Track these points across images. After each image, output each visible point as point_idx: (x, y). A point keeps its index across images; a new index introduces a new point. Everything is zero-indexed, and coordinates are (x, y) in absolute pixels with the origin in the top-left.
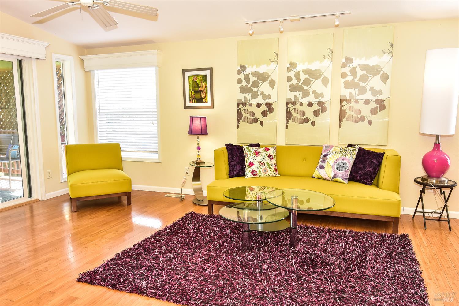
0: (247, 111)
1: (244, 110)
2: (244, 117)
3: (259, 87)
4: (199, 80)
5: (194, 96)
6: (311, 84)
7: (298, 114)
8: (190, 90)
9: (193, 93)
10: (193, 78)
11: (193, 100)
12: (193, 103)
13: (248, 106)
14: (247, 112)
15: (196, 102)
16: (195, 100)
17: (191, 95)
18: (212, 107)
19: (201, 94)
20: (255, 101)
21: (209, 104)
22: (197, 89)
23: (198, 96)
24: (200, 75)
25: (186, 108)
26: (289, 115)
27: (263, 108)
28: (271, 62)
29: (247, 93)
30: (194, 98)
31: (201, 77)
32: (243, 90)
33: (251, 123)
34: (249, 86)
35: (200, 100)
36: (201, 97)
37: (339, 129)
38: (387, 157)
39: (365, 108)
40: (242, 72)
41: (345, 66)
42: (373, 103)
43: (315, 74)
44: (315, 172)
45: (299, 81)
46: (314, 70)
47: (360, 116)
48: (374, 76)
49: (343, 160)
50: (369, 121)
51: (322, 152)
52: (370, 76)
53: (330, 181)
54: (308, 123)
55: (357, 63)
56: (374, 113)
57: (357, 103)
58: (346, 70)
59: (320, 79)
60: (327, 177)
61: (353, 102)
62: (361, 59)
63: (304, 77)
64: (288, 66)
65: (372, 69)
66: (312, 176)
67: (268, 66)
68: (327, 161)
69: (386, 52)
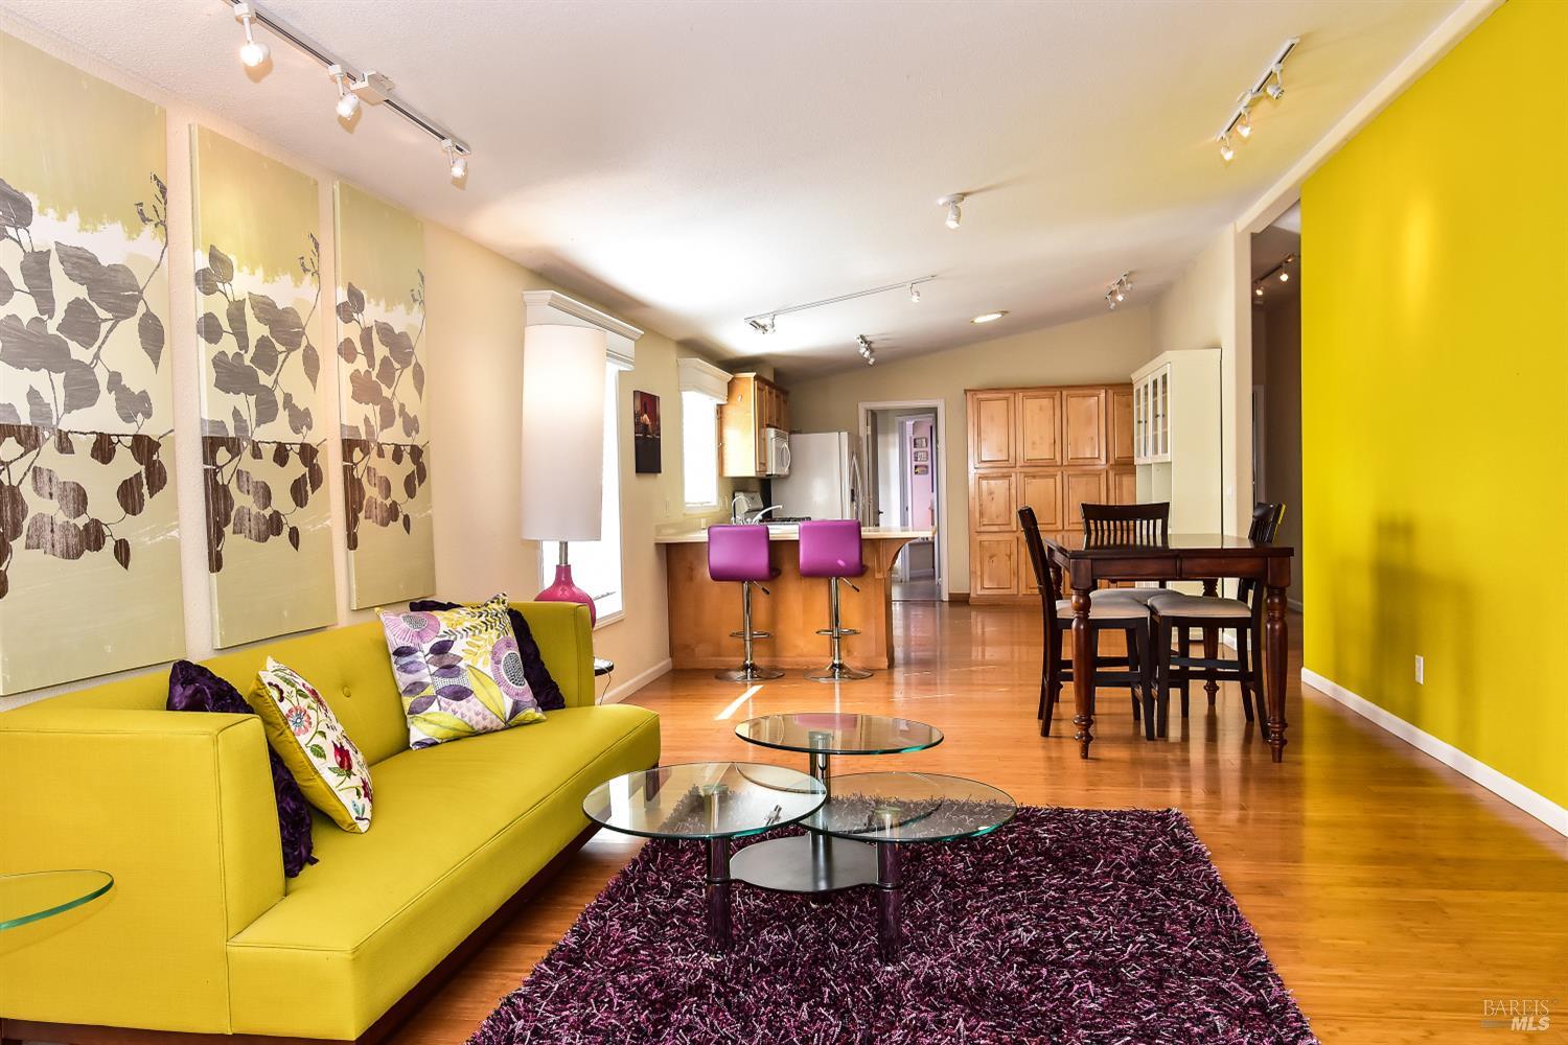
0: (46, 479)
1: (30, 474)
2: (34, 519)
3: (98, 343)
6: (280, 363)
7: (251, 496)
13: (49, 446)
14: (46, 490)
20: (87, 421)
26: (217, 496)
27: (126, 465)
28: (144, 221)
29: (44, 371)
33: (70, 554)
34: (52, 327)
37: (347, 553)
38: (575, 612)
39: (398, 474)
40: (11, 231)
41: (348, 319)
42: (406, 458)
43: (285, 327)
44: (431, 722)
45: (244, 344)
46: (280, 307)
47: (388, 502)
48: (403, 368)
49: (508, 645)
50: (406, 518)
51: (401, 643)
52: (397, 365)
53: (503, 730)
54: (279, 534)
55: (372, 314)
56: (411, 491)
57: (381, 454)
58: (353, 332)
59: (300, 351)
60: (492, 721)
61: (374, 453)
62: (378, 305)
63: (256, 330)
64: (203, 262)
65: (399, 345)
66: (417, 743)
67: (130, 238)
68: (461, 665)
69: (416, 299)
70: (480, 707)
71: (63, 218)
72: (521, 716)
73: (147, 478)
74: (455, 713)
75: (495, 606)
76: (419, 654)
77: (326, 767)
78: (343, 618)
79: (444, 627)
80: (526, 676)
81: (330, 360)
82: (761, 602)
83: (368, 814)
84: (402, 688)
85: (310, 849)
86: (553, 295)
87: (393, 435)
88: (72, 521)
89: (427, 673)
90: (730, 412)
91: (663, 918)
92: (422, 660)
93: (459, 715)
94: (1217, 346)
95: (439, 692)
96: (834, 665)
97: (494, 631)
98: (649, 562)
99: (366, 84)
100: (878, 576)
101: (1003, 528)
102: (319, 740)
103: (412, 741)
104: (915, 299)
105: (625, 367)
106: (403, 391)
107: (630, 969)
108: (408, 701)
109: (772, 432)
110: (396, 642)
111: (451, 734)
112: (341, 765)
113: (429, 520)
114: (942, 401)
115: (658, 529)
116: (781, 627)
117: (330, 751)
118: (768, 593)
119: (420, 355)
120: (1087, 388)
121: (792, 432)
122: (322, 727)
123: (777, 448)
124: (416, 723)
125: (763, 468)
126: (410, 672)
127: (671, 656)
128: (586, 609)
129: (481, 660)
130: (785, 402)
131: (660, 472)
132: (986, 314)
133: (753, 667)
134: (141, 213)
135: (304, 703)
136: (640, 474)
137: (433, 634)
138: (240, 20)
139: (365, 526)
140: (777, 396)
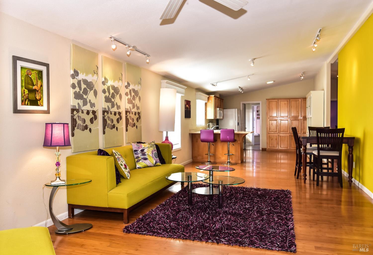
1: (78, 117)
2: (78, 124)
3: (88, 95)
4: (34, 76)
5: (27, 96)
6: (115, 97)
7: (110, 121)
8: (22, 86)
9: (26, 92)
10: (26, 71)
11: (25, 101)
12: (25, 105)
13: (80, 112)
14: (80, 119)
15: (29, 104)
16: (28, 102)
17: (23, 95)
18: (48, 112)
19: (36, 94)
20: (86, 108)
21: (45, 108)
22: (31, 87)
23: (31, 96)
24: (36, 70)
25: (16, 111)
26: (105, 121)
27: (91, 115)
28: (95, 74)
29: (80, 100)
30: (28, 98)
31: (37, 72)
32: (77, 96)
33: (83, 130)
34: (81, 93)
35: (35, 102)
36: (36, 98)
37: (126, 132)
38: (168, 145)
39: (135, 117)
40: (76, 77)
41: (127, 88)
42: (137, 114)
43: (116, 90)
44: (140, 164)
45: (109, 94)
46: (116, 87)
47: (133, 123)
48: (137, 97)
49: (155, 151)
50: (137, 126)
51: (135, 149)
52: (136, 97)
53: (153, 166)
54: (114, 128)
55: (131, 87)
56: (138, 121)
57: (132, 114)
58: (128, 91)
59: (119, 95)
60: (151, 165)
61: (131, 113)
62: (132, 85)
63: (112, 91)
64: (103, 80)
65: (136, 92)
66: (138, 168)
67: (93, 77)
68: (146, 154)
69: (140, 83)
70: (149, 162)
71: (83, 74)
72: (157, 164)
73: (94, 118)
74: (144, 162)
75: (153, 143)
76: (138, 151)
77: (123, 167)
78: (125, 144)
79: (143, 147)
80: (158, 157)
81: (124, 96)
82: (212, 147)
83: (129, 176)
84: (135, 157)
85: (120, 180)
86: (167, 81)
87: (134, 110)
88: (83, 125)
89: (140, 155)
90: (208, 104)
91: (181, 201)
92: (139, 152)
93: (145, 163)
94: (323, 90)
95: (142, 158)
96: (228, 162)
97: (152, 148)
98: (187, 138)
99: (132, 48)
100: (239, 142)
101: (275, 133)
102: (122, 163)
103: (137, 167)
104: (249, 79)
105: (183, 95)
106: (137, 101)
107: (173, 207)
108: (136, 160)
109: (218, 109)
110: (134, 149)
111: (144, 166)
112: (125, 167)
113: (141, 126)
114: (261, 102)
115: (190, 130)
116: (217, 153)
117: (123, 165)
118: (213, 145)
119: (140, 95)
120: (296, 99)
121: (224, 109)
122: (122, 161)
123: (219, 113)
124: (138, 164)
125: (215, 117)
126: (137, 155)
127: (192, 159)
128: (171, 145)
129: (150, 153)
130: (222, 102)
131: (190, 118)
132: (270, 81)
133: (210, 161)
134: (94, 72)
135: (119, 156)
136: (186, 118)
137: (141, 148)
138: (112, 41)
139: (129, 127)
140: (220, 100)
